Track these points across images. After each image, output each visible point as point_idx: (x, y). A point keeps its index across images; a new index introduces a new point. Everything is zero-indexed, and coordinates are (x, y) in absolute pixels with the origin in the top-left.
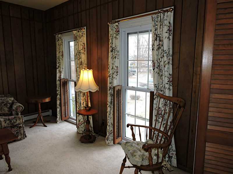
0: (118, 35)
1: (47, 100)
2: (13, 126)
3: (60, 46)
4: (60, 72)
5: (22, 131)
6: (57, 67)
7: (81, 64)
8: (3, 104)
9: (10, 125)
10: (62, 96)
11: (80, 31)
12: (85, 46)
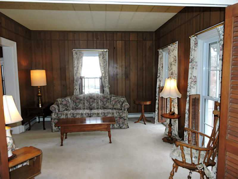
0: (196, 47)
1: (148, 103)
2: (121, 118)
3: (161, 59)
4: (160, 81)
5: (126, 122)
6: (158, 77)
7: (172, 74)
8: (118, 102)
9: (119, 116)
10: (160, 102)
11: (172, 45)
12: (176, 58)
